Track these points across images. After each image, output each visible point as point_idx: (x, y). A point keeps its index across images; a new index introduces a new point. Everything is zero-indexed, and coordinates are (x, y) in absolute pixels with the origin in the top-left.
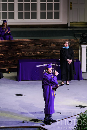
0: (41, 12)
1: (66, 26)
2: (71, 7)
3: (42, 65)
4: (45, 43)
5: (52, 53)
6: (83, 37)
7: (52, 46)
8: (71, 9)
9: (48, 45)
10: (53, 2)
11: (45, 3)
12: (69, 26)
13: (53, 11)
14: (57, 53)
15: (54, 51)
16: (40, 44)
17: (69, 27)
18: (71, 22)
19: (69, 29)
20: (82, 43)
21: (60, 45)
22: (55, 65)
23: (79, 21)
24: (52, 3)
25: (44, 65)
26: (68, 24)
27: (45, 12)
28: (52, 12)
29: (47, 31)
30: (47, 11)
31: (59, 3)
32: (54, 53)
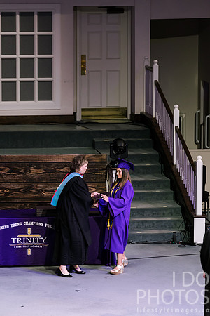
0: (2, 82)
1: (70, 120)
2: (83, 69)
3: (7, 227)
4: (14, 166)
5: (35, 193)
6: (116, 148)
7: (34, 172)
8: (83, 73)
9: (22, 171)
10: (36, 56)
11: (15, 59)
12: (79, 118)
13: (36, 79)
14: (46, 191)
15: (40, 186)
16: (2, 170)
17: (80, 123)
18: (83, 110)
19: (79, 128)
20: (113, 166)
21: (54, 171)
22: (41, 224)
23: (104, 107)
24: (33, 59)
25: (14, 225)
26: (75, 113)
27: (15, 82)
28: (33, 82)
29: (19, 132)
30: (18, 79)
31: (51, 59)
32: (39, 191)
